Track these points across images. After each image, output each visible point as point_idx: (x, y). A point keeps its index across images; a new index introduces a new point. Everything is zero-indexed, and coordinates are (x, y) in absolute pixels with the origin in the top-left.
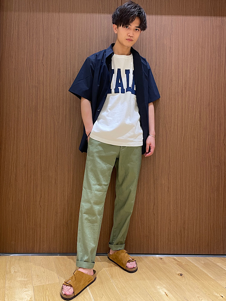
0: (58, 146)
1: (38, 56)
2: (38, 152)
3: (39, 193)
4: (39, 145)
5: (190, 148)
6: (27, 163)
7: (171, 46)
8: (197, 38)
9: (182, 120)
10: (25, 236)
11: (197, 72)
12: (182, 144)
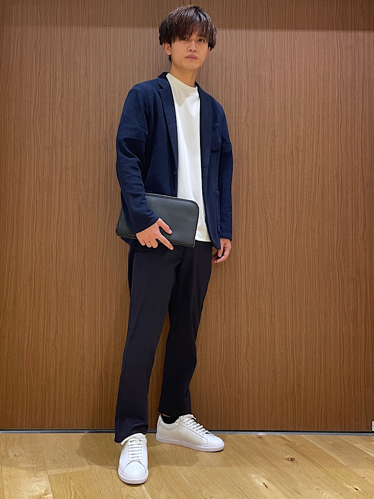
0: (85, 246)
1: (53, 97)
2: (52, 256)
3: (54, 326)
4: (54, 245)
5: (307, 248)
6: (33, 275)
7: (273, 80)
8: (315, 66)
9: (293, 202)
10: (29, 400)
11: (316, 122)
12: (293, 242)
